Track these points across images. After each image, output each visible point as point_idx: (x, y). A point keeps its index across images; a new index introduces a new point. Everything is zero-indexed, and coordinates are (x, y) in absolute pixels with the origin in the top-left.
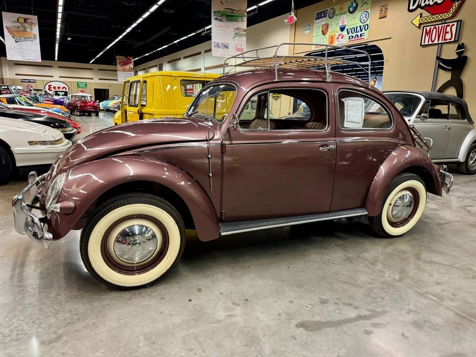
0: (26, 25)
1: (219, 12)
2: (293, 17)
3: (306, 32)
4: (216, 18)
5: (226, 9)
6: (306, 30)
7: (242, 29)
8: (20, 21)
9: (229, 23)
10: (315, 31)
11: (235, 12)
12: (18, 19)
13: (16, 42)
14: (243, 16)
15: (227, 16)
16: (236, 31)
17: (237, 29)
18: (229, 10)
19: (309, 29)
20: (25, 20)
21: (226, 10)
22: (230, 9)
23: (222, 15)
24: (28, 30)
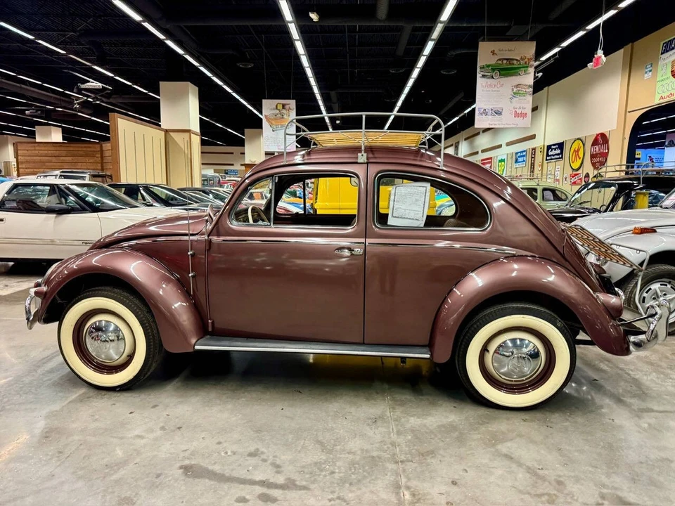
0: (284, 111)
1: (488, 66)
2: (600, 57)
3: (646, 75)
4: (483, 76)
5: (500, 60)
6: (646, 73)
7: (527, 85)
8: (278, 108)
9: (504, 80)
10: (660, 73)
11: (515, 62)
12: (277, 106)
13: (273, 131)
14: (527, 67)
15: (500, 70)
16: (515, 90)
17: (517, 86)
18: (505, 62)
19: (650, 71)
20: (284, 106)
21: (500, 62)
22: (507, 59)
23: (493, 70)
24: (285, 116)
